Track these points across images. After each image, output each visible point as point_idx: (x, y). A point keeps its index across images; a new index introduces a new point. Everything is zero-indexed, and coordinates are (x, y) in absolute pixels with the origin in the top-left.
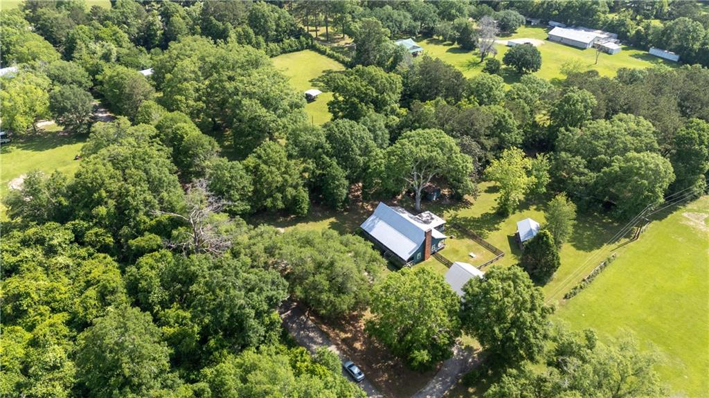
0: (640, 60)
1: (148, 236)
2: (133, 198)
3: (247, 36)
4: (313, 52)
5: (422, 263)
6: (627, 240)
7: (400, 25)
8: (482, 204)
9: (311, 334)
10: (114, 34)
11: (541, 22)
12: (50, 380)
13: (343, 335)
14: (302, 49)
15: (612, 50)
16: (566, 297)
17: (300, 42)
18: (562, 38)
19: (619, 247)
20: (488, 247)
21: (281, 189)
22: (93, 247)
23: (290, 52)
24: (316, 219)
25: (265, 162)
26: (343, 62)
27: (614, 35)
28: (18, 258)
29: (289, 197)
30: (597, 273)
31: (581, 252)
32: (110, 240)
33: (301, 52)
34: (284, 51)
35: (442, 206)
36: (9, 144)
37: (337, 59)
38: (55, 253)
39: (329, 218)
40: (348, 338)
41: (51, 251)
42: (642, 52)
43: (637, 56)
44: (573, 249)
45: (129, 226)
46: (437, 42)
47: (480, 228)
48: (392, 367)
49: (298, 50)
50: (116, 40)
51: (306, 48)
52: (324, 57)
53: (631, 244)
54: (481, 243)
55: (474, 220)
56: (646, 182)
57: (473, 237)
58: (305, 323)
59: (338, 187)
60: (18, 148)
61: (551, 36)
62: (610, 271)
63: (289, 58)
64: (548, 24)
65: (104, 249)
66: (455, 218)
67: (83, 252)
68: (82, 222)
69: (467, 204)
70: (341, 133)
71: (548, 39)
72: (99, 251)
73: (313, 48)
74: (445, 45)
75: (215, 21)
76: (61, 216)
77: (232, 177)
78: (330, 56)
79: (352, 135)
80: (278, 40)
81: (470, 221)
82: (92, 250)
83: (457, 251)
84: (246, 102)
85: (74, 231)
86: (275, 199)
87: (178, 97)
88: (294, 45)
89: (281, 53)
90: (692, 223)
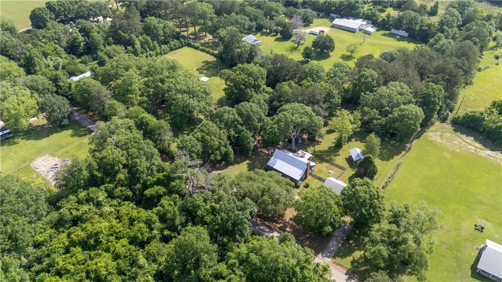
0: (387, 38)
1: (156, 188)
2: (140, 166)
3: (147, 42)
4: (190, 48)
5: (306, 180)
6: (405, 152)
7: (244, 26)
8: (326, 142)
9: (262, 228)
10: (55, 50)
11: (325, 14)
13: (279, 226)
14: (182, 47)
15: (371, 32)
16: (383, 188)
17: (181, 42)
18: (341, 26)
19: (402, 156)
20: (337, 166)
21: (218, 149)
22: (120, 198)
23: (175, 49)
24: (238, 163)
25: (208, 134)
26: (213, 54)
27: (370, 22)
28: (80, 212)
29: (223, 152)
30: (395, 173)
31: (384, 162)
32: (130, 193)
33: (182, 49)
34: (171, 50)
35: (306, 145)
36: (13, 137)
37: (208, 53)
38: (102, 205)
39: (245, 161)
40: (281, 227)
41: (99, 205)
42: (387, 32)
43: (385, 35)
44: (380, 161)
45: (140, 183)
46: (267, 34)
47: (329, 155)
48: (309, 237)
49: (180, 48)
50: (57, 53)
51: (185, 46)
52: (198, 51)
53: (408, 154)
54: (333, 164)
55: (325, 151)
56: (412, 122)
57: (327, 161)
58: (256, 222)
59: (249, 143)
60: (22, 139)
61: (334, 24)
62: (401, 170)
63: (175, 54)
64: (330, 16)
65: (127, 199)
66: (315, 151)
67: (115, 202)
68: (110, 185)
69: (318, 143)
70: (246, 111)
71: (332, 26)
72: (124, 200)
73: (189, 45)
74: (272, 36)
75: (122, 34)
76: (92, 182)
77: (192, 146)
78: (203, 51)
79: (252, 111)
80: (166, 42)
81: (323, 152)
82: (119, 200)
83: (322, 171)
84: (179, 96)
85: (106, 191)
86: (215, 155)
87: (131, 96)
88: (177, 45)
89: (170, 51)
90: (434, 139)
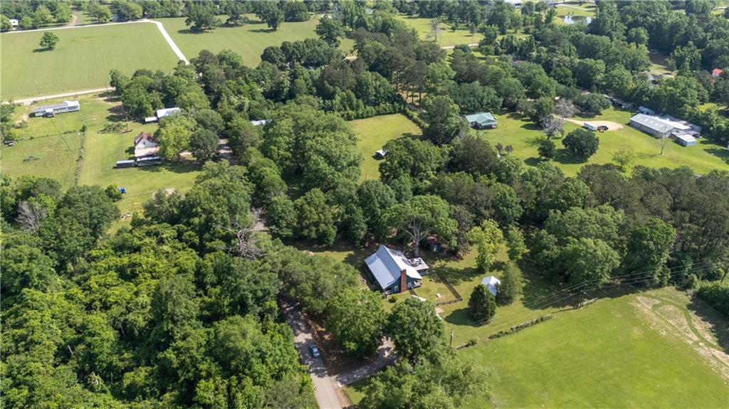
0: (711, 156)
1: (218, 241)
2: (215, 215)
3: (349, 99)
4: (403, 116)
5: (399, 294)
6: (572, 307)
7: (482, 100)
8: (469, 260)
9: (300, 324)
10: (251, 90)
11: (634, 106)
12: (138, 313)
13: (320, 329)
14: (395, 113)
15: (686, 142)
16: (490, 338)
17: (394, 107)
18: (642, 125)
19: (561, 311)
20: (455, 293)
21: (316, 224)
22: (186, 243)
23: (383, 114)
24: (339, 250)
25: (309, 204)
26: (422, 128)
27: (697, 127)
28: (142, 242)
29: (321, 230)
30: (527, 326)
31: (526, 309)
32: (197, 240)
33: (393, 115)
34: (378, 114)
35: (438, 256)
36: (161, 165)
37: (419, 124)
38: (163, 243)
39: (349, 250)
40: (322, 331)
41: (161, 242)
42: (719, 148)
43: (710, 151)
44: (522, 305)
45: (210, 233)
46: (518, 117)
47: (458, 277)
48: (341, 354)
49: (390, 113)
50: (251, 94)
51: (398, 112)
52: (410, 121)
53: (572, 311)
54: (451, 288)
55: (457, 271)
57: (445, 282)
58: (300, 316)
59: (357, 229)
60: (166, 169)
61: (632, 121)
62: (541, 326)
63: (380, 119)
64: (638, 109)
65: (193, 246)
66: (442, 267)
67: (179, 245)
68: (183, 226)
69: (459, 258)
70: (368, 189)
71: (629, 124)
72: (190, 247)
73: (404, 113)
74: (523, 120)
75: (327, 85)
76: (173, 220)
77: (283, 211)
78: (415, 121)
79: (375, 192)
80: (375, 104)
81: (453, 271)
82: (185, 245)
83: (429, 291)
84: (314, 157)
85: (178, 231)
86: (311, 231)
87: (273, 147)
88: (388, 109)
89: (376, 115)
90: (639, 306)
